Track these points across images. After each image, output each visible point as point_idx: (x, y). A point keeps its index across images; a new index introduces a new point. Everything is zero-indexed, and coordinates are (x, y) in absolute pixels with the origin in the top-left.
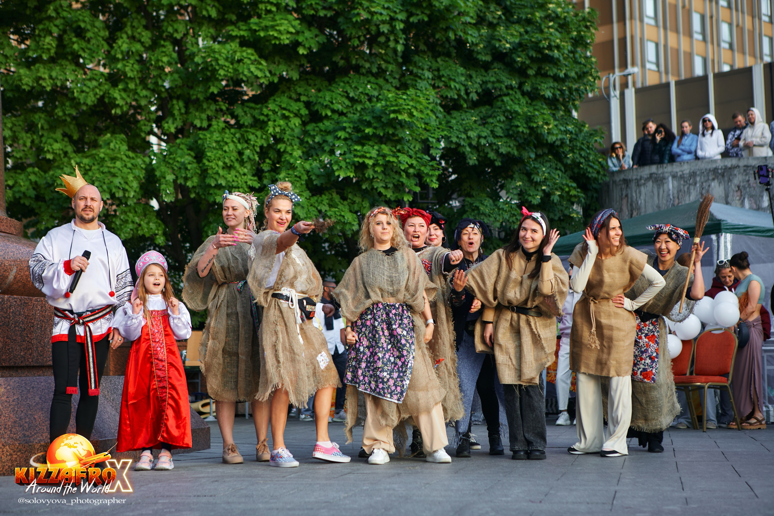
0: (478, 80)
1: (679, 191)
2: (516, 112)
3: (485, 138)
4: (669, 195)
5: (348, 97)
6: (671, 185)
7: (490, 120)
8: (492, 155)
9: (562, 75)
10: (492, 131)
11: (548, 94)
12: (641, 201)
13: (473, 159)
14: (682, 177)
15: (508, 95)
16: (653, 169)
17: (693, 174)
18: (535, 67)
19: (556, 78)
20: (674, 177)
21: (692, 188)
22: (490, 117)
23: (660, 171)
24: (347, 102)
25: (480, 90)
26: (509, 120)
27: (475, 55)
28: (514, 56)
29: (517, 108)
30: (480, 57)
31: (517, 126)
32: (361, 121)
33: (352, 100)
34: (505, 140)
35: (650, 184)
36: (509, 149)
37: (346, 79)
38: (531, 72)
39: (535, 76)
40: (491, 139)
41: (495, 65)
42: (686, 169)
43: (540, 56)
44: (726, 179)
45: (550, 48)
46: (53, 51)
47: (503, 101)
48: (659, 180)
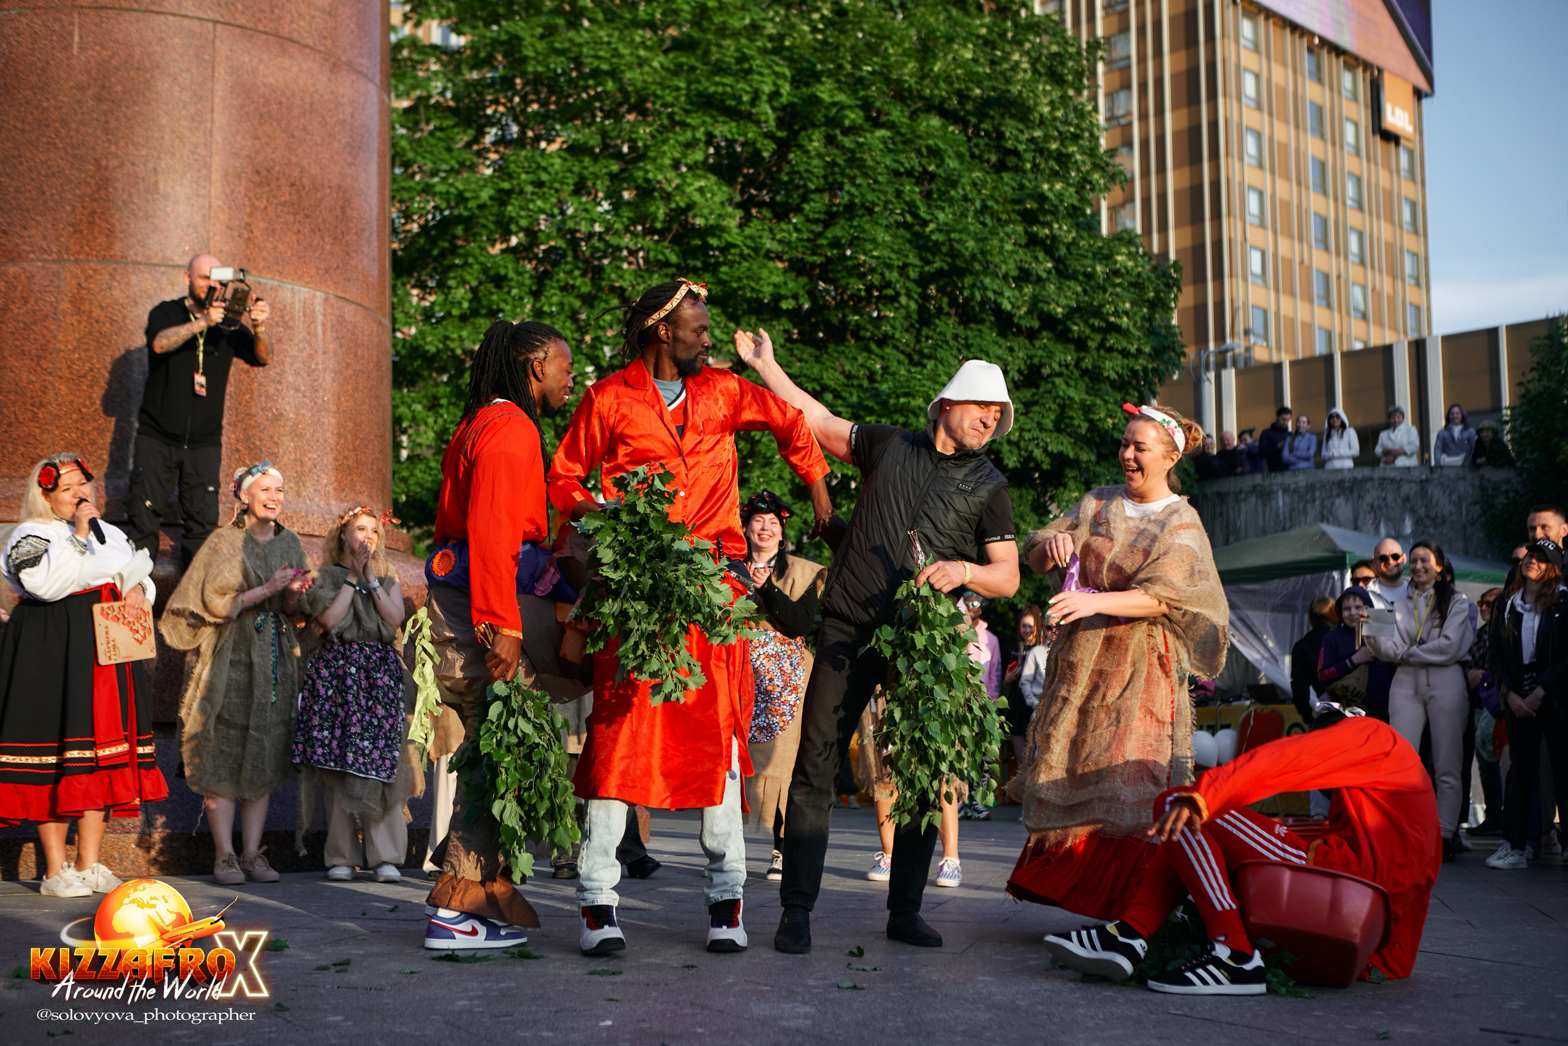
0: (1021, 354)
1: (1292, 510)
2: (1071, 399)
3: (1029, 430)
4: (1278, 515)
5: (843, 372)
6: (1281, 501)
7: (1036, 408)
8: (1038, 453)
9: (1133, 349)
10: (1039, 424)
11: (1113, 376)
12: (1241, 523)
13: (1012, 461)
14: (1296, 491)
15: (1060, 375)
16: (1258, 479)
17: (1311, 488)
18: (1098, 337)
19: (1125, 353)
20: (1286, 490)
21: (1309, 506)
22: (1036, 403)
23: (1267, 482)
24: (842, 378)
25: (1023, 367)
26: (1063, 407)
27: (1016, 320)
28: (1069, 323)
29: (1072, 393)
30: (1023, 323)
31: (1072, 418)
32: (860, 405)
33: (849, 376)
34: (1055, 435)
35: (1253, 499)
36: (1061, 448)
37: (841, 348)
38: (1092, 344)
39: (1098, 349)
40: (1036, 433)
41: (1045, 334)
42: (1302, 480)
43: (1103, 324)
44: (1355, 494)
45: (1116, 314)
46: (465, 305)
47: (1053, 383)
48: (1265, 495)
